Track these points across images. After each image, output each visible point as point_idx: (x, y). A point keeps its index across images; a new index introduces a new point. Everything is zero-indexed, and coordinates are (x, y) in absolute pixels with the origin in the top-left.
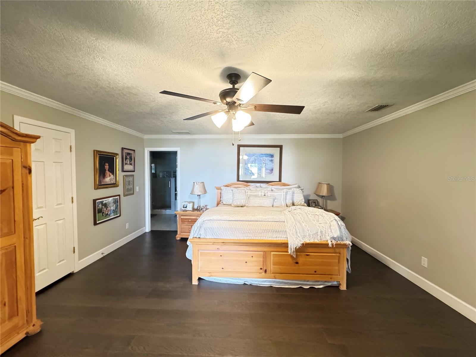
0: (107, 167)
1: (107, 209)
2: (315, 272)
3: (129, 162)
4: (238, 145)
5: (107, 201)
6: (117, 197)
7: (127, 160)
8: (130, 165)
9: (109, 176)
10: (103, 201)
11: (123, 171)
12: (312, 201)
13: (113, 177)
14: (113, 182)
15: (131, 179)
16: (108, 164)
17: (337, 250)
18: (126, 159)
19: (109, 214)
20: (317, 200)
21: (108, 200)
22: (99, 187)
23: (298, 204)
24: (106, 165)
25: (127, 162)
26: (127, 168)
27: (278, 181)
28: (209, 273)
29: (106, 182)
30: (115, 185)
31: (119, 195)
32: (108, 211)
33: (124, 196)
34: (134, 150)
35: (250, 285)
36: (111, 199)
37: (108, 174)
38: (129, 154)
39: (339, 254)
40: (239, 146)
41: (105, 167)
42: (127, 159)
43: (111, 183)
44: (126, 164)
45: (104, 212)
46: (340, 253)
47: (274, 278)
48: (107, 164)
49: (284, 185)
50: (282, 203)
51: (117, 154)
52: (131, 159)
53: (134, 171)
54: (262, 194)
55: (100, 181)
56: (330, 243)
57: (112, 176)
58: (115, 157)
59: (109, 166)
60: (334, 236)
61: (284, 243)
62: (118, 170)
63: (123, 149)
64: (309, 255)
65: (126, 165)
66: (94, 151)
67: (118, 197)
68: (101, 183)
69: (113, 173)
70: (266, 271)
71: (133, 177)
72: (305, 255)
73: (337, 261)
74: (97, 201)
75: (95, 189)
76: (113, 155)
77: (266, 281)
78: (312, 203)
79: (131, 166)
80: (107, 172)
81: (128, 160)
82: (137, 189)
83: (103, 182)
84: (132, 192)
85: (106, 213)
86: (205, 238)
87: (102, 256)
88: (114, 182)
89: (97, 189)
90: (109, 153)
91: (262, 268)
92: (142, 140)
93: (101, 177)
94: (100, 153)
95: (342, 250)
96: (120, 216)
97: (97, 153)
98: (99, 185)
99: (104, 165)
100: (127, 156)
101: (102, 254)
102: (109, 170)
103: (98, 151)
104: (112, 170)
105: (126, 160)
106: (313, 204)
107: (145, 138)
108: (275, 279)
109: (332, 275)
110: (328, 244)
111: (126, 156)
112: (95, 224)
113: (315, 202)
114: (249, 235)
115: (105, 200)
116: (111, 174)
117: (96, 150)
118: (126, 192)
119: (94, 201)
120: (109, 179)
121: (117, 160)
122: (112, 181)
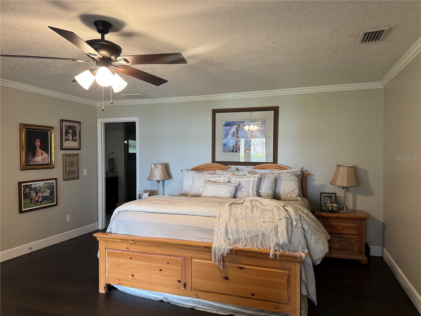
0: (38, 143)
1: (37, 195)
2: (253, 295)
3: (71, 138)
4: (213, 110)
5: (37, 185)
6: (52, 181)
7: (68, 135)
8: (73, 141)
9: (41, 155)
10: (32, 185)
11: (62, 149)
12: (326, 195)
13: (48, 156)
14: (47, 162)
15: (74, 159)
16: (40, 140)
17: (286, 265)
18: (67, 133)
19: (40, 201)
20: (335, 194)
21: (39, 184)
22: (27, 167)
23: (286, 197)
24: (37, 142)
25: (68, 138)
26: (67, 145)
27: (272, 162)
28: (118, 280)
29: (37, 162)
30: (50, 166)
31: (56, 179)
32: (39, 197)
33: (64, 181)
34: (79, 123)
35: (168, 302)
36: (43, 184)
37: (40, 152)
38: (70, 127)
39: (288, 271)
40: (215, 112)
41: (35, 144)
42: (69, 133)
43: (44, 163)
44: (67, 140)
45: (33, 198)
46: (290, 270)
47: (195, 296)
48: (38, 140)
49: (280, 168)
50: (250, 194)
51: (52, 128)
52: (74, 133)
53: (79, 149)
54: (225, 180)
55: (27, 161)
56: (272, 253)
57: (45, 155)
58: (49, 132)
59: (41, 142)
60: (279, 241)
61: (207, 247)
62: (54, 148)
63: (62, 121)
64: (244, 268)
65: (66, 142)
66: (20, 124)
67: (54, 181)
68: (30, 163)
69: (47, 151)
70: (185, 286)
71: (78, 157)
72: (237, 267)
73: (285, 281)
74: (23, 184)
75: (20, 170)
76: (47, 129)
77: (190, 300)
78: (326, 198)
79: (75, 142)
80: (38, 149)
81: (70, 135)
82: (84, 172)
83: (32, 161)
84: (76, 175)
85: (36, 199)
86: (116, 233)
87: (30, 251)
88: (49, 162)
89: (22, 170)
90: (39, 126)
91: (180, 280)
92: (94, 109)
93: (30, 155)
94: (28, 127)
95: (292, 265)
96: (56, 205)
97: (23, 126)
98: (26, 165)
99: (34, 141)
100: (68, 129)
101: (30, 248)
102: (40, 148)
103: (24, 124)
104: (46, 147)
105: (66, 135)
106: (327, 200)
107: (97, 106)
108: (198, 298)
109: (279, 303)
110: (268, 254)
111: (66, 130)
112: (21, 211)
113: (331, 197)
114: (168, 233)
115: (34, 184)
116: (44, 152)
117: (22, 124)
118: (67, 176)
119: (20, 184)
120: (40, 158)
121: (53, 135)
122: (45, 161)
